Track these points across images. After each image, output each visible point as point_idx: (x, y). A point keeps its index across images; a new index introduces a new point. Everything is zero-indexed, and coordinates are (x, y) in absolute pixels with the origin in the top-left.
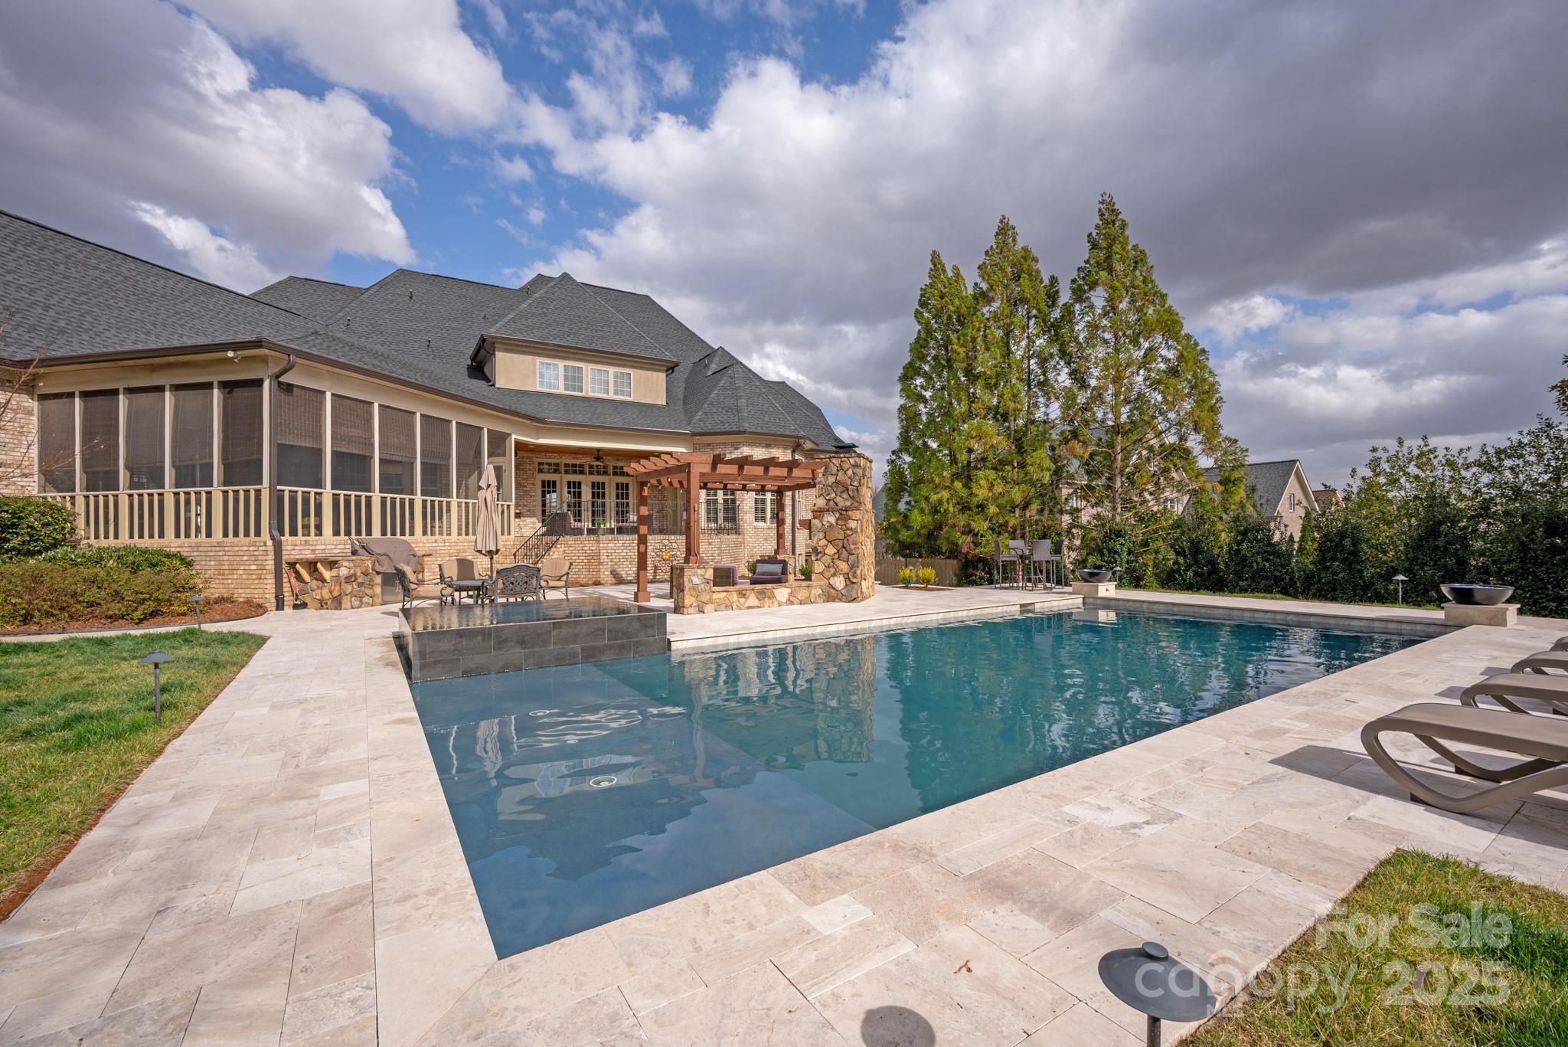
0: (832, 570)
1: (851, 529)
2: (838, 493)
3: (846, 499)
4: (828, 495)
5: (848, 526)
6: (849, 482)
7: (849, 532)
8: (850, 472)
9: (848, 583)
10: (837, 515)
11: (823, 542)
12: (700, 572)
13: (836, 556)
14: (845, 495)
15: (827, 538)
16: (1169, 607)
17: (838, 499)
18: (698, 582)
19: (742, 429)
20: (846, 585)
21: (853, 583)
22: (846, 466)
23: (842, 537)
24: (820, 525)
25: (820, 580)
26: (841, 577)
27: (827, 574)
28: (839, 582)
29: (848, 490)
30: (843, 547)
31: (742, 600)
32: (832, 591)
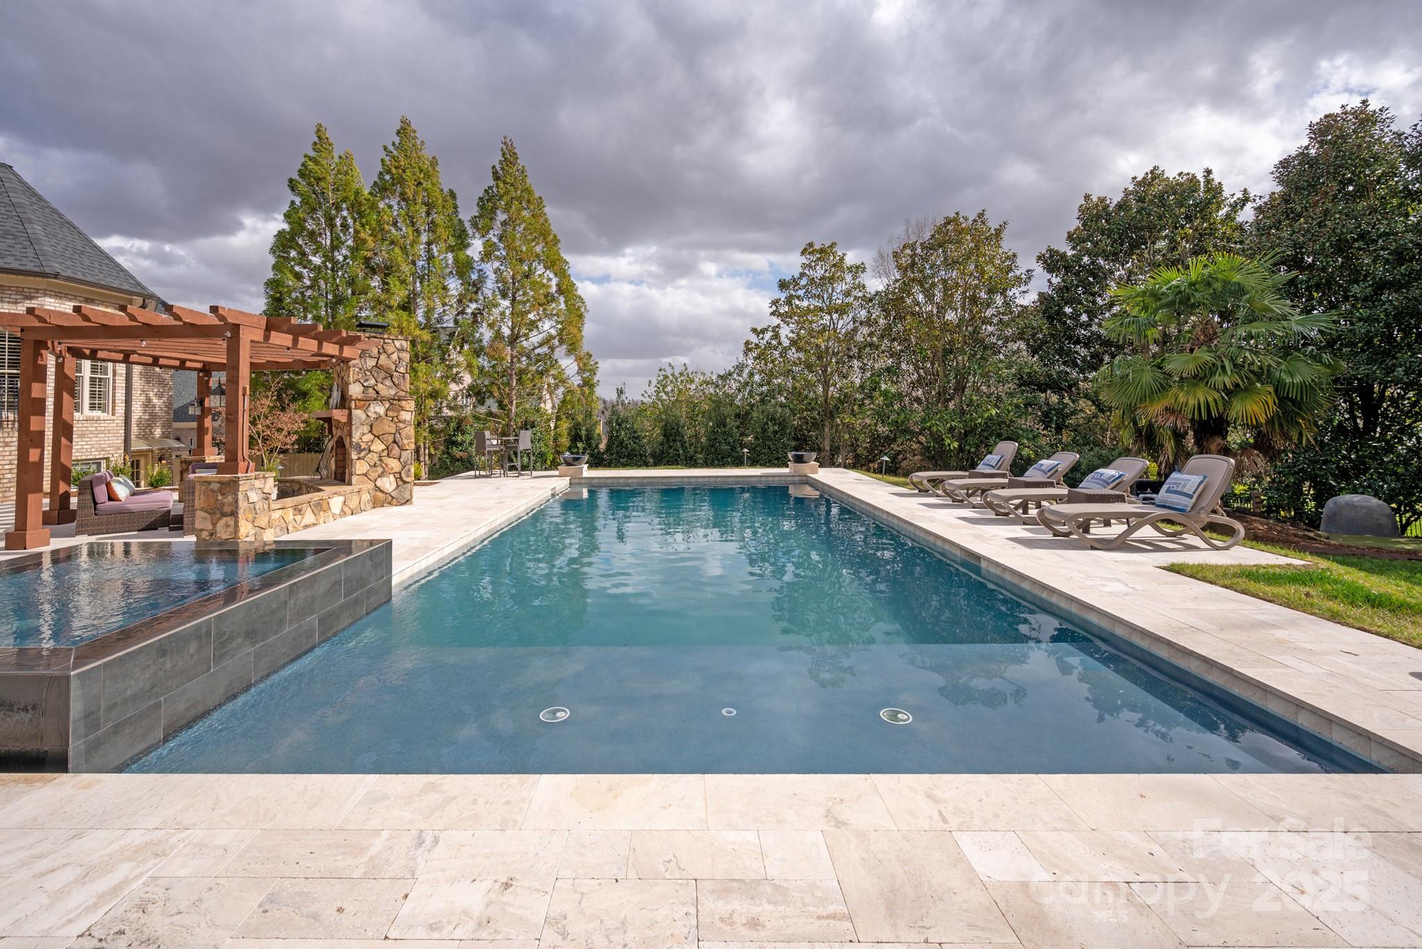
0: (380, 470)
1: (404, 422)
2: (380, 380)
3: (390, 387)
4: (366, 380)
5: (400, 417)
6: (393, 367)
7: (401, 425)
8: (395, 357)
9: (400, 483)
10: (387, 406)
11: (369, 437)
12: (258, 484)
13: (385, 453)
14: (388, 382)
15: (375, 432)
16: (640, 480)
17: (380, 387)
18: (256, 500)
19: (47, 270)
20: (398, 486)
21: (405, 482)
22: (390, 349)
23: (393, 431)
24: (364, 416)
25: (363, 482)
26: (392, 477)
27: (373, 475)
28: (388, 484)
29: (392, 377)
30: (395, 442)
31: (298, 518)
32: (380, 494)
